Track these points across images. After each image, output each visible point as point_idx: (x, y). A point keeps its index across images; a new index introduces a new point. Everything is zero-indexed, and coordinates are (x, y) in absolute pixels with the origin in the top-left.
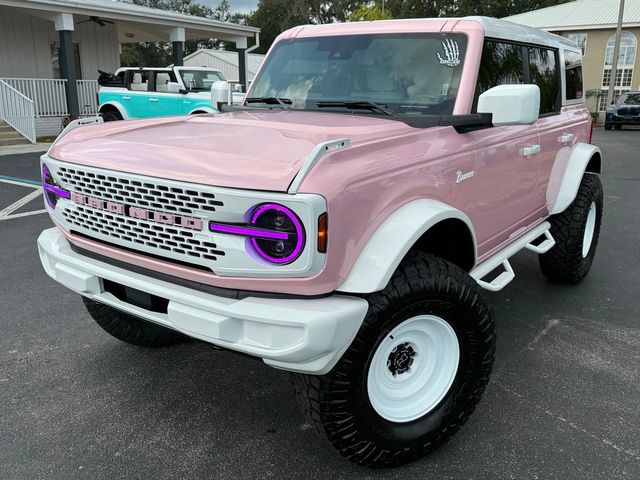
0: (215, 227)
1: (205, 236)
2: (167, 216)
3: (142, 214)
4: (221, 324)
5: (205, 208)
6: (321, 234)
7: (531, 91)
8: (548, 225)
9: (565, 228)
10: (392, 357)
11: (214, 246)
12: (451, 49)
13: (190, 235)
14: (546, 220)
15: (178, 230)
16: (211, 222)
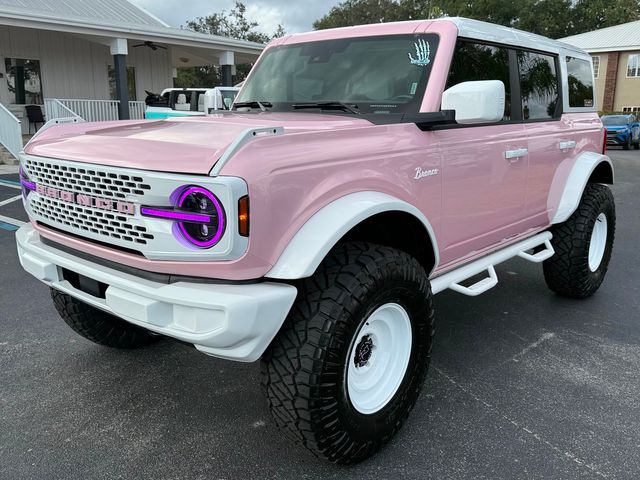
0: (148, 211)
1: (138, 220)
2: (107, 202)
3: (87, 200)
4: (148, 307)
5: (137, 192)
6: (243, 217)
7: (495, 87)
8: (549, 235)
9: (568, 238)
11: (144, 229)
12: (423, 49)
13: (124, 219)
14: (547, 230)
15: (115, 215)
16: (143, 206)
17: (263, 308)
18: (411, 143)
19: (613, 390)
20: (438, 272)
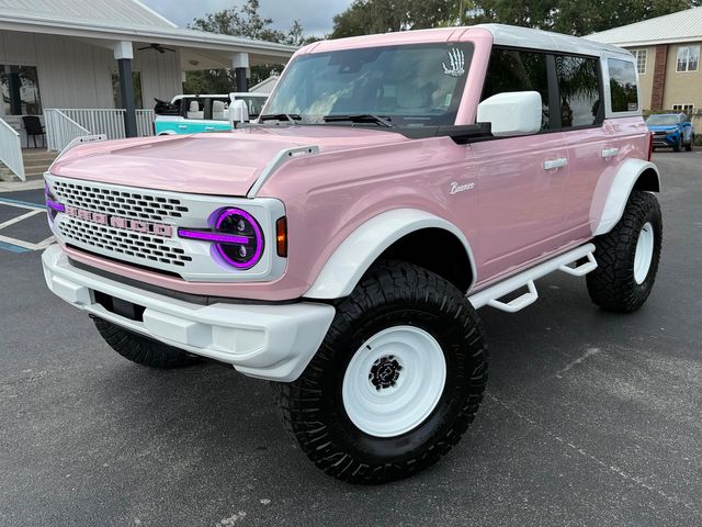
0: (185, 233)
1: (174, 242)
2: (142, 224)
3: (121, 223)
4: (188, 329)
5: (173, 214)
6: (281, 238)
7: (531, 98)
8: (592, 247)
9: (612, 249)
10: (374, 369)
11: (182, 251)
12: (457, 58)
13: (161, 241)
14: (590, 241)
15: (152, 237)
16: (179, 229)
17: (302, 328)
18: (447, 157)
19: (659, 404)
20: (476, 289)
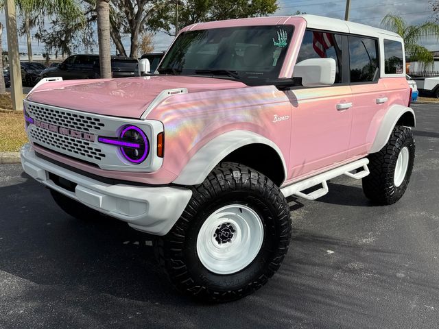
0: (102, 139)
1: (95, 145)
3: (65, 132)
5: (96, 128)
6: (160, 145)
8: (367, 161)
11: (100, 151)
12: (282, 36)
13: (88, 144)
14: (366, 157)
15: (83, 141)
16: (99, 137)
